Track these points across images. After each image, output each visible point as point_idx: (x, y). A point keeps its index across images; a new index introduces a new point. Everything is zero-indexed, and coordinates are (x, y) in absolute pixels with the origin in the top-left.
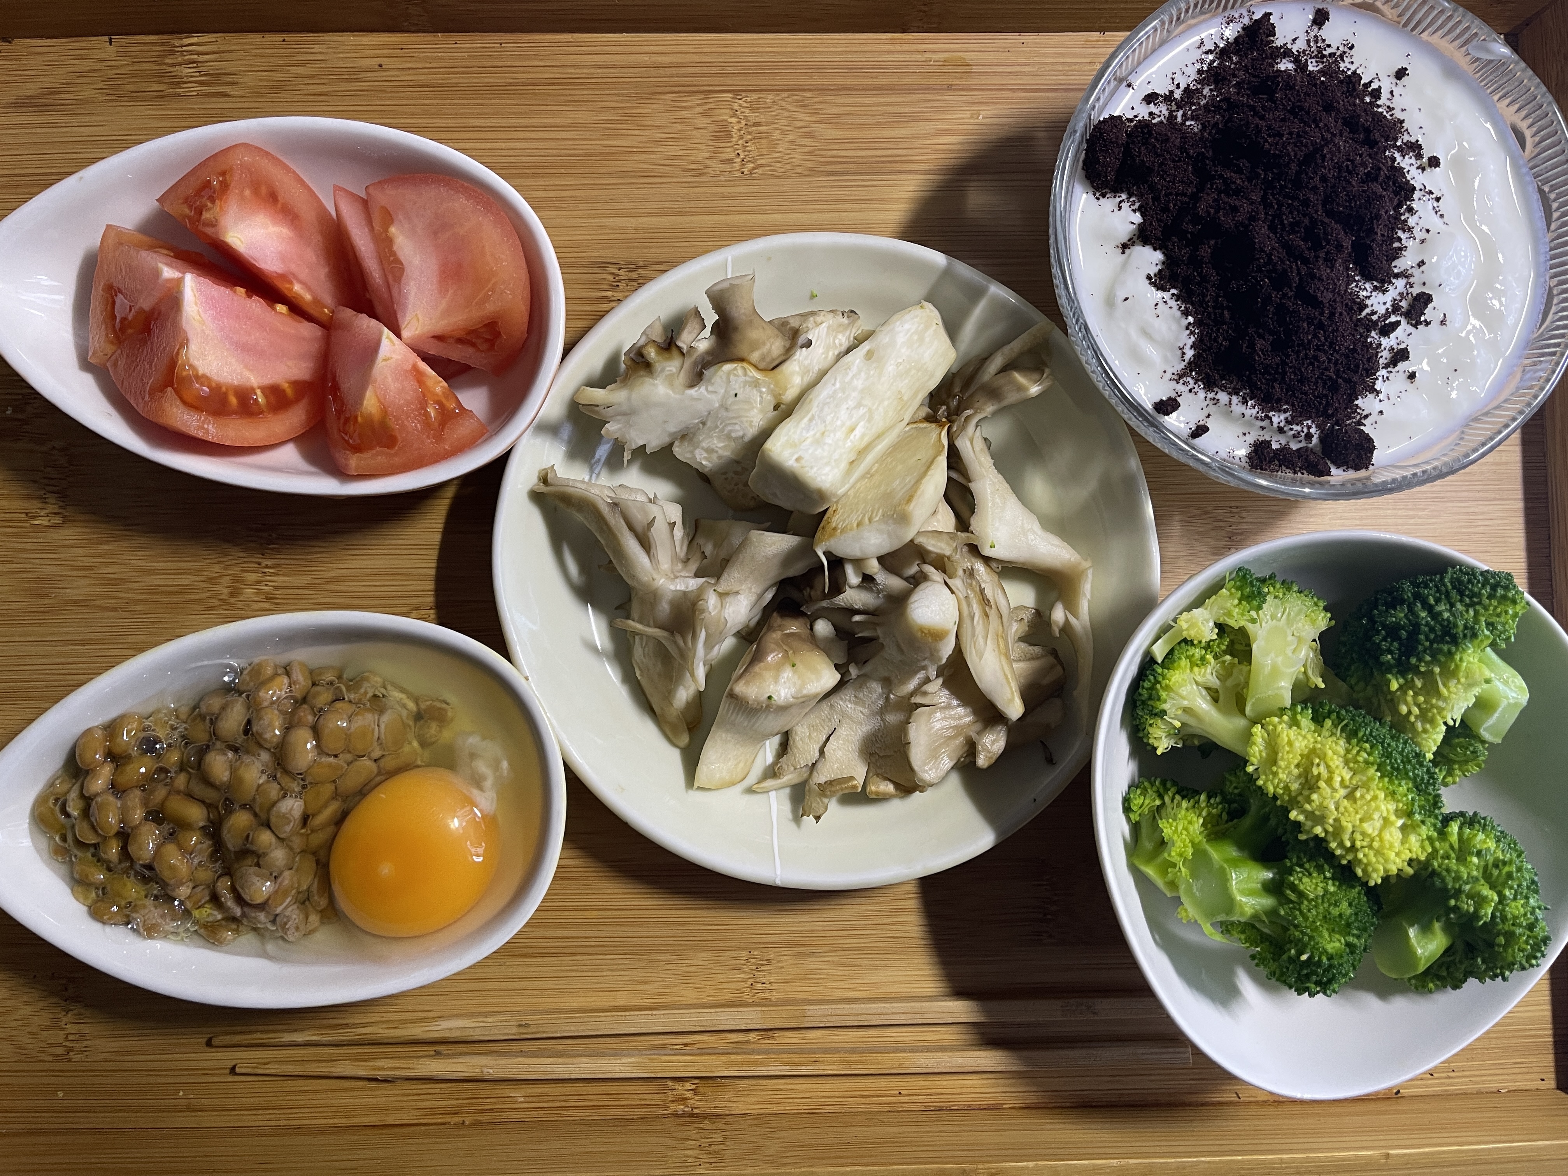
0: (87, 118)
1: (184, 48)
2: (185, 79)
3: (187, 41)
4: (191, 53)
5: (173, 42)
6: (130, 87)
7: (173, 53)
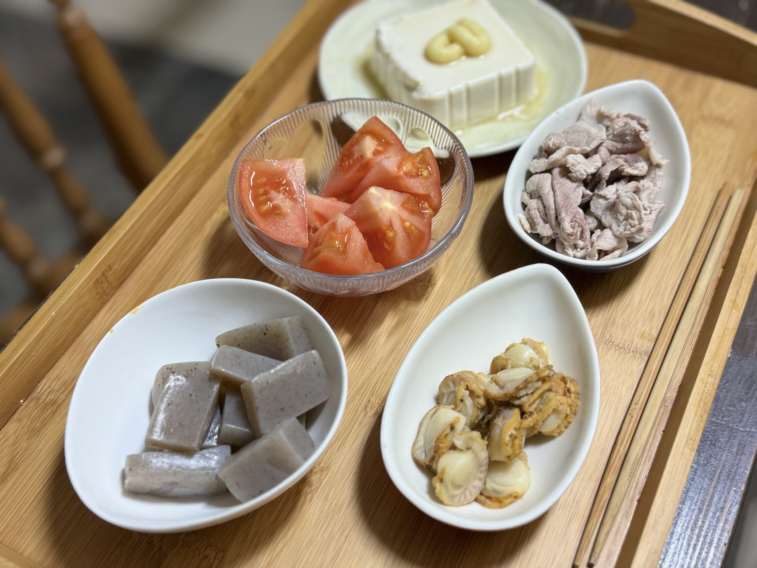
0: (38, 450)
1: (41, 392)
2: (55, 398)
3: (38, 390)
4: (46, 390)
5: (34, 396)
6: (38, 425)
7: (38, 399)
